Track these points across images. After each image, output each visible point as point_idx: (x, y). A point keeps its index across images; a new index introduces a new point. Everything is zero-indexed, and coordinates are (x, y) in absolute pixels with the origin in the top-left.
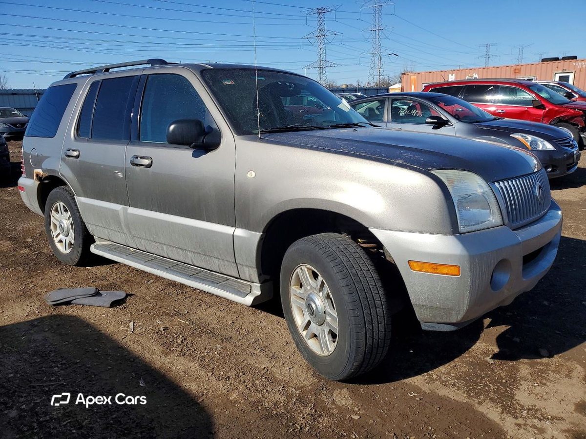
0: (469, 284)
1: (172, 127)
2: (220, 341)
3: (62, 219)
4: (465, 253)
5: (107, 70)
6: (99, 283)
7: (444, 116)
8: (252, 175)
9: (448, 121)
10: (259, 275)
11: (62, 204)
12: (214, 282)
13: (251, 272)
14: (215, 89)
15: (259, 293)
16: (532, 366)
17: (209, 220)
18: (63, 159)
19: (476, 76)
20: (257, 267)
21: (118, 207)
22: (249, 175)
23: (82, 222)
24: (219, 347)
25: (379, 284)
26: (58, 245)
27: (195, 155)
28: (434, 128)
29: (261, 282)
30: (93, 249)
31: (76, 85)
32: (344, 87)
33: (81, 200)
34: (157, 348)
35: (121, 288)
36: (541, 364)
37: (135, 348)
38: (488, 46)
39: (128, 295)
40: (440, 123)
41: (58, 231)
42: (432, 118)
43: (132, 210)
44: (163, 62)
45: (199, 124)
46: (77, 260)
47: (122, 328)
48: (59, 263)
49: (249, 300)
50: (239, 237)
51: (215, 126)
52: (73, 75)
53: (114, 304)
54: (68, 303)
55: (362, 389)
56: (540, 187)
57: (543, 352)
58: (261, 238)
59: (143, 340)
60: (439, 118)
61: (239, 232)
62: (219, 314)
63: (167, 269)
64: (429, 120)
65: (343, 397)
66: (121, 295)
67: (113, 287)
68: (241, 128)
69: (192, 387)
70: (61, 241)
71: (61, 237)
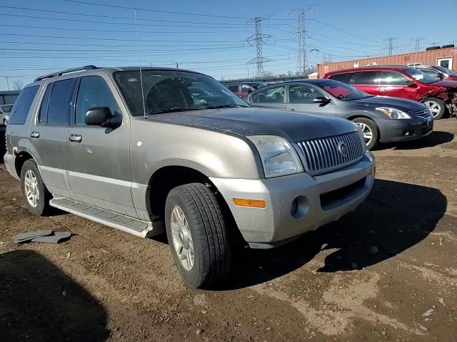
0: (272, 213)
1: (88, 113)
2: (126, 264)
3: (31, 182)
4: (267, 191)
5: (60, 74)
6: (55, 227)
7: (328, 96)
8: (139, 144)
9: (330, 100)
10: (150, 216)
11: (31, 171)
12: (123, 223)
13: (144, 214)
14: (122, 85)
15: (152, 229)
16: (343, 275)
17: (117, 178)
18: (30, 140)
19: (375, 64)
20: (148, 210)
21: (63, 172)
22: (138, 144)
23: (44, 184)
24: (124, 268)
25: (220, 217)
26: (30, 202)
27: (107, 132)
28: (321, 106)
29: (151, 221)
30: (51, 203)
31: (39, 86)
32: (278, 77)
33: (41, 168)
34: (82, 269)
35: (69, 230)
36: (350, 274)
37: (67, 270)
38: (391, 39)
39: (72, 235)
40: (325, 102)
41: (30, 191)
42: (318, 98)
43: (72, 173)
44: (94, 68)
45: (107, 110)
46: (42, 212)
47: (62, 257)
48: (30, 214)
49: (144, 234)
50: (134, 188)
51: (119, 112)
52: (40, 79)
53: (60, 241)
54: (29, 242)
55: (216, 294)
56: (343, 145)
57: (354, 265)
58: (148, 189)
59: (74, 265)
60: (324, 98)
61: (134, 185)
62: (132, 246)
63: (95, 215)
64: (316, 100)
65: (201, 299)
66: (67, 234)
67: (64, 229)
68: (135, 112)
69: (98, 294)
70: (31, 199)
71: (31, 195)
